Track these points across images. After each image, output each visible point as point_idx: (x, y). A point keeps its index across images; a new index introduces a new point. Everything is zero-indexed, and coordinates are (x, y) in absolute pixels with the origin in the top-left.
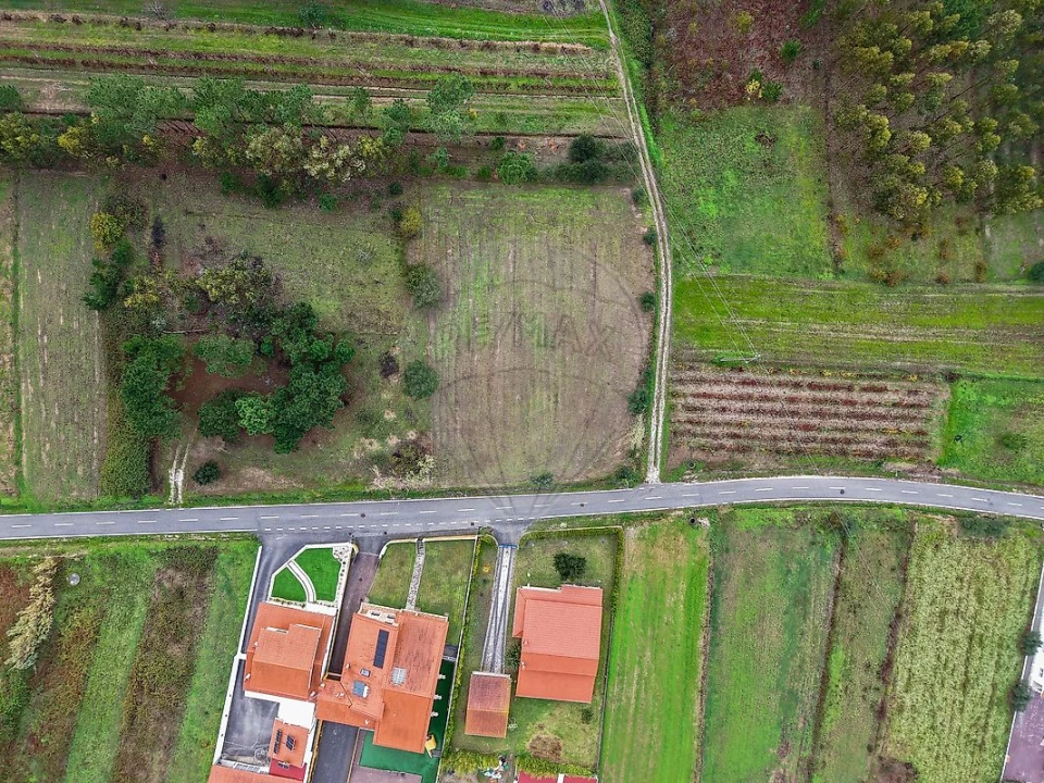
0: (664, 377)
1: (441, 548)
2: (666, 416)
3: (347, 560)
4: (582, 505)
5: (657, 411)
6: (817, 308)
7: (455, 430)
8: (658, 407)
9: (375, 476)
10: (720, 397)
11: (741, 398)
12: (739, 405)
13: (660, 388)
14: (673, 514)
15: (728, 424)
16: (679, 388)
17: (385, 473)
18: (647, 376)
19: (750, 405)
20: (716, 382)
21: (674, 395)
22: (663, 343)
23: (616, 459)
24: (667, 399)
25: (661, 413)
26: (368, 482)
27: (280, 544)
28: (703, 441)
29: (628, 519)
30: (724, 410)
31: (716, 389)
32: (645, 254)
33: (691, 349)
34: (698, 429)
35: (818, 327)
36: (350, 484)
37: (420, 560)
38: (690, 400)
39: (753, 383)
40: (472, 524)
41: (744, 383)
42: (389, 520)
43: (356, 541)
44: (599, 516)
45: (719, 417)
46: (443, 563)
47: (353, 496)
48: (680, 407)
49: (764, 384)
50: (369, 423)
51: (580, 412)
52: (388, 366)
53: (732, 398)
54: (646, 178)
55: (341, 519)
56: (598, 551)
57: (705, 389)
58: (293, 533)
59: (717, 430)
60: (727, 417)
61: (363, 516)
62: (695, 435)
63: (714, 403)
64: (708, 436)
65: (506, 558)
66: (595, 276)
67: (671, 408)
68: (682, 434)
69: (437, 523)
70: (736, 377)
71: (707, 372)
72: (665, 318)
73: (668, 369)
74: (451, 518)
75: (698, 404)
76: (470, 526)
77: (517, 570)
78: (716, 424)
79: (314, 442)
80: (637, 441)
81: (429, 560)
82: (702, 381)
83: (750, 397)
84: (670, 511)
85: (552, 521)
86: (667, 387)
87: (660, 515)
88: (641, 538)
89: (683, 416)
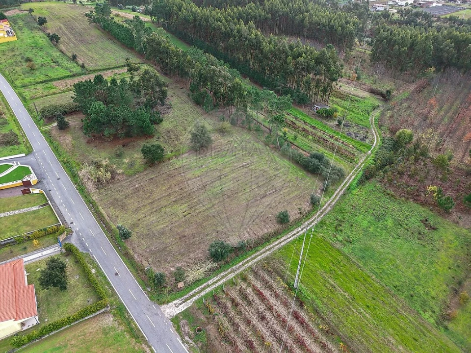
0: (250, 264)
2: (226, 284)
4: (117, 274)
5: (223, 277)
6: (402, 328)
7: (135, 186)
8: (226, 275)
10: (270, 308)
11: (283, 322)
12: (277, 327)
13: (240, 267)
14: (144, 346)
15: (255, 329)
16: (251, 277)
19: (285, 336)
20: (277, 296)
21: (244, 279)
22: (270, 249)
23: (167, 269)
24: (237, 275)
25: (224, 280)
28: (226, 324)
29: (121, 311)
30: (263, 318)
31: (272, 301)
33: (282, 265)
34: (233, 313)
35: (393, 341)
37: (34, 209)
38: (249, 291)
39: (302, 323)
40: (72, 223)
41: (296, 317)
44: (113, 290)
45: (255, 320)
46: (34, 218)
48: (238, 288)
49: (311, 332)
50: (118, 156)
53: (278, 316)
56: (78, 302)
57: (266, 293)
59: (243, 327)
60: (261, 327)
61: (59, 179)
62: (226, 314)
63: (262, 308)
64: (234, 324)
65: (50, 251)
67: (232, 283)
68: (219, 304)
70: (294, 306)
71: (279, 286)
72: (285, 240)
73: (257, 262)
74: (72, 212)
75: (251, 298)
76: (69, 222)
78: (248, 322)
79: (96, 146)
82: (270, 288)
83: (290, 330)
84: (146, 343)
85: (94, 263)
86: (245, 270)
87: (136, 335)
89: (235, 294)
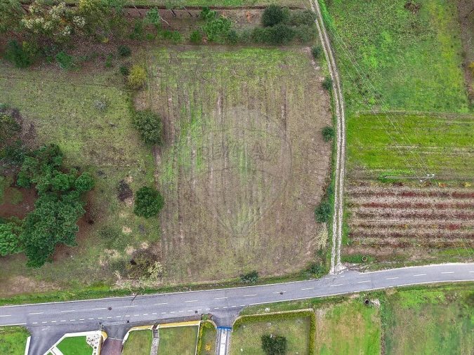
0: (341, 192)
1: (172, 333)
2: (344, 221)
3: (98, 346)
4: (281, 293)
5: (337, 218)
6: (457, 135)
7: (180, 239)
8: (337, 215)
9: (117, 279)
10: (385, 206)
11: (401, 206)
12: (399, 211)
13: (338, 200)
14: (351, 297)
15: (392, 226)
16: (353, 200)
17: (125, 276)
18: (328, 191)
19: (409, 211)
20: (382, 195)
21: (350, 205)
22: (340, 166)
23: (307, 257)
24: (344, 209)
25: (340, 219)
26: (111, 284)
27: (45, 334)
28: (372, 240)
29: (317, 303)
30: (388, 215)
31: (381, 200)
32: (324, 97)
33: (361, 169)
34: (369, 231)
35: (458, 149)
36: (98, 286)
37: (156, 342)
38: (362, 209)
39: (410, 194)
40: (196, 312)
41: (404, 194)
42: (131, 311)
43: (105, 330)
44: (295, 301)
45: (385, 221)
46: (174, 344)
47: (101, 294)
48: (354, 214)
49: (418, 195)
50: (110, 237)
51: (278, 221)
52: (124, 191)
53: (395, 206)
54: (322, 39)
55: (93, 312)
56: (295, 330)
57: (373, 200)
58: (55, 325)
59: (383, 231)
60: (391, 221)
61: (110, 309)
62: (366, 236)
63: (380, 210)
64: (376, 236)
65: (224, 337)
66: (285, 115)
67: (348, 216)
68: (357, 235)
69: (168, 312)
70: (397, 190)
71: (374, 187)
72: (341, 146)
73: (344, 185)
74: (179, 308)
75: (368, 212)
76: (194, 314)
77: (233, 346)
78: (383, 227)
79: (68, 254)
80: (323, 242)
81: (163, 342)
82: (371, 194)
83: (408, 205)
84: (350, 294)
85: (258, 307)
86: (344, 200)
87: (343, 298)
88: (328, 317)
89: (357, 221)
